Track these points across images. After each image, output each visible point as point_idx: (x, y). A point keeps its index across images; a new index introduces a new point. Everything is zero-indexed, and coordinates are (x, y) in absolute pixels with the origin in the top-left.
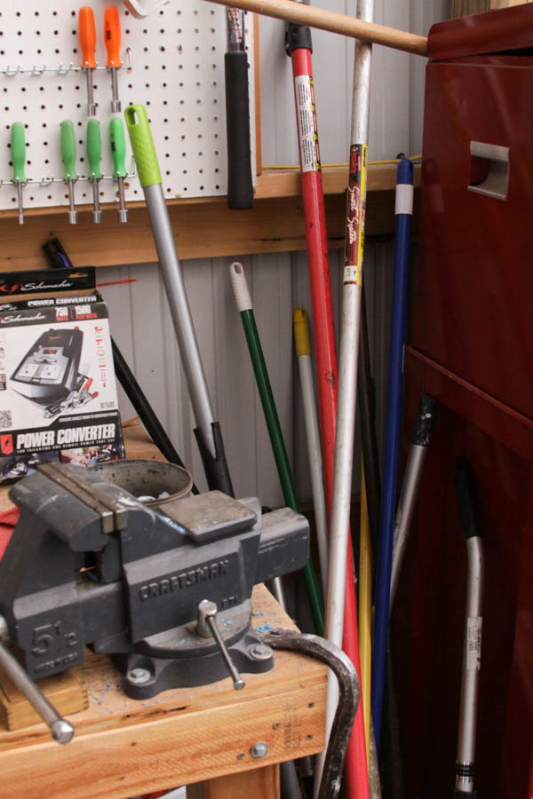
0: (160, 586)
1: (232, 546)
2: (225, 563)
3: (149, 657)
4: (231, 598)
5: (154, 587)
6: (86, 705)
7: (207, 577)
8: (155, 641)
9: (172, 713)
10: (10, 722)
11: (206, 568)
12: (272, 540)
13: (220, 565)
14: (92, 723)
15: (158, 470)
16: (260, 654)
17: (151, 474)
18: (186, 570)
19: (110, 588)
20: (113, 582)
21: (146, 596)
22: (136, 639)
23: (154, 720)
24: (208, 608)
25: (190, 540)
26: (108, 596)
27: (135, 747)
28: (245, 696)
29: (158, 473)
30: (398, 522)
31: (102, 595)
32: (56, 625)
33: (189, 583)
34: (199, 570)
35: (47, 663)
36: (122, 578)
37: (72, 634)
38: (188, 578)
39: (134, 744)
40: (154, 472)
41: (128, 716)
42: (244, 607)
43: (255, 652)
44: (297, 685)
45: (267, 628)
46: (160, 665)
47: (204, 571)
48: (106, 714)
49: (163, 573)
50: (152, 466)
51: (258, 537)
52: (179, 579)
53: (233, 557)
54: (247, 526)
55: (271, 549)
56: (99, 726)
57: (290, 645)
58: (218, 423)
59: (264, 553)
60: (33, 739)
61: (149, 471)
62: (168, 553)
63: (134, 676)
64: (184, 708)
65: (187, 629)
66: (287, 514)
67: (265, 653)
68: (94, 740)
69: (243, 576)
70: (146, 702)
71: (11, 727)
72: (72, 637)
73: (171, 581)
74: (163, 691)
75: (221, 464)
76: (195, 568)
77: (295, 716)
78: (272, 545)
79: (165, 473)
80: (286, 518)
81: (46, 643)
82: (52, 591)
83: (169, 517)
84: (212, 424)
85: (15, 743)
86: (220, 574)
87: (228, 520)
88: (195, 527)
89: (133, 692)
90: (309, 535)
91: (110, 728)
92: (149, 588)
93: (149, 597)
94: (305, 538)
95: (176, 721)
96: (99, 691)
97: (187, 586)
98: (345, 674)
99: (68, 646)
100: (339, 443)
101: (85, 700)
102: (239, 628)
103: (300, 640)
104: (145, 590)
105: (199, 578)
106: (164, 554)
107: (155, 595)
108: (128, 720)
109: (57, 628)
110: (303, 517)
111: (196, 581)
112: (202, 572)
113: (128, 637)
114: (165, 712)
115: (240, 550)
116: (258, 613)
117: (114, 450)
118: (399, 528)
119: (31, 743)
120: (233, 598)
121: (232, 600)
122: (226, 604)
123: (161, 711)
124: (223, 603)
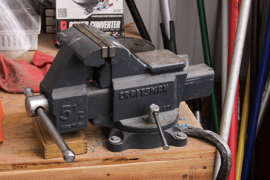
0: (131, 93)
1: (171, 77)
2: (166, 86)
3: (121, 130)
4: (168, 106)
5: (127, 93)
6: (86, 151)
7: (156, 93)
8: (125, 122)
9: (130, 161)
10: (45, 154)
11: (156, 87)
12: (193, 78)
13: (164, 87)
14: (87, 160)
15: (139, 44)
16: (180, 136)
18: (145, 87)
19: (105, 91)
20: (106, 88)
21: (122, 97)
22: (115, 121)
23: (120, 163)
24: (154, 107)
25: (149, 71)
26: (103, 95)
27: (109, 177)
28: (170, 157)
30: (266, 88)
31: (100, 94)
32: (73, 106)
33: (146, 94)
34: (152, 88)
35: (68, 126)
36: (111, 86)
37: (82, 112)
38: (146, 91)
39: (108, 175)
40: (137, 45)
41: (107, 159)
42: (175, 112)
43: (178, 135)
44: (198, 155)
45: (186, 126)
46: (127, 135)
47: (155, 88)
48: (96, 156)
49: (134, 87)
50: (137, 41)
51: (186, 75)
52: (141, 91)
53: (171, 83)
54: (180, 68)
55: (192, 83)
56: (91, 163)
57: (197, 135)
58: (173, 21)
59: (189, 85)
60: (57, 165)
61: (135, 44)
62: (137, 76)
63: (112, 139)
64: (136, 159)
65: (143, 119)
66: (203, 66)
67: (183, 136)
68: (88, 169)
69: (175, 95)
70: (117, 153)
71: (46, 157)
72: (82, 113)
73: (136, 91)
74: (127, 149)
75: (172, 43)
76: (150, 86)
77: (196, 172)
78: (193, 81)
79: (143, 46)
80: (202, 68)
81: (67, 114)
82: (73, 87)
83: (140, 59)
84: (170, 22)
85: (47, 166)
86: (163, 91)
87: (170, 63)
88: (152, 64)
89: (111, 147)
90: (213, 79)
91: (97, 164)
92: (125, 93)
93: (124, 98)
94: (211, 80)
95: (132, 166)
96: (94, 145)
97: (145, 95)
98: (225, 152)
99: (79, 118)
100: (237, 39)
101: (86, 148)
102: (170, 121)
103: (202, 132)
104: (122, 94)
105: (152, 92)
106: (134, 76)
107: (127, 97)
108: (107, 161)
109: (74, 107)
110: (211, 68)
111: (150, 94)
112: (154, 89)
113: (112, 118)
114: (127, 160)
115: (175, 80)
116: (182, 118)
117: (119, 35)
118: (266, 92)
119: (56, 167)
120: (169, 106)
121: (168, 107)
122: (165, 109)
123: (125, 159)
124: (163, 108)
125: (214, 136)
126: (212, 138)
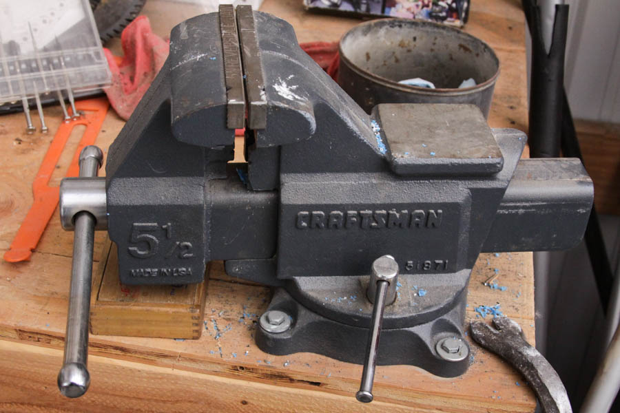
0: (328, 218)
1: (458, 192)
2: (437, 213)
3: (296, 303)
4: (437, 261)
5: (320, 216)
6: (196, 334)
7: (405, 225)
8: (309, 285)
9: (300, 384)
10: (93, 323)
11: (405, 211)
12: (527, 201)
13: (428, 214)
14: (192, 360)
15: (470, 47)
16: (447, 351)
17: (462, 50)
18: (374, 207)
19: (260, 198)
20: (267, 191)
21: (304, 224)
22: (283, 274)
23: (275, 384)
24: (386, 267)
26: (254, 207)
27: (244, 406)
28: (406, 399)
29: (470, 51)
31: (245, 204)
32: (164, 227)
33: (374, 224)
34: (393, 212)
35: (149, 270)
36: (276, 189)
37: (189, 244)
38: (374, 217)
39: (244, 403)
40: (466, 49)
41: (242, 368)
42: (455, 278)
43: (443, 347)
45: (492, 311)
46: (306, 317)
47: (402, 215)
48: (214, 354)
49: (339, 202)
50: (465, 40)
51: (503, 190)
52: (360, 216)
53: (452, 209)
54: (488, 172)
55: (521, 211)
56: (202, 367)
58: (567, 7)
59: (509, 214)
60: (118, 352)
61: (461, 46)
62: (354, 175)
63: (268, 320)
64: (318, 384)
65: (359, 282)
67: (454, 348)
68: (192, 380)
69: (464, 237)
70: (271, 359)
71: (94, 330)
72: (187, 247)
73: (346, 214)
74: (302, 351)
75: (555, 63)
76: (387, 207)
78: (524, 207)
79: (477, 55)
80: (565, 174)
81: (148, 244)
82: (170, 180)
86: (426, 225)
87: (454, 156)
88: (400, 151)
90: (589, 209)
91: (216, 373)
92: (311, 215)
93: (310, 226)
94: (581, 211)
95: (304, 396)
96: (229, 320)
97: (371, 227)
99: (180, 257)
101: (196, 328)
102: (430, 307)
103: (516, 350)
104: (304, 217)
105: (391, 222)
106: (347, 175)
107: (318, 226)
108: (242, 373)
109: (166, 230)
110: (589, 180)
111: (387, 225)
112: (398, 215)
113: (274, 267)
114: (292, 380)
115: (466, 201)
117: (454, 5)
119: (117, 357)
120: (441, 262)
121: (438, 264)
122: (428, 267)
123: (287, 377)
124: (424, 265)
125: (540, 372)
126: (532, 376)
